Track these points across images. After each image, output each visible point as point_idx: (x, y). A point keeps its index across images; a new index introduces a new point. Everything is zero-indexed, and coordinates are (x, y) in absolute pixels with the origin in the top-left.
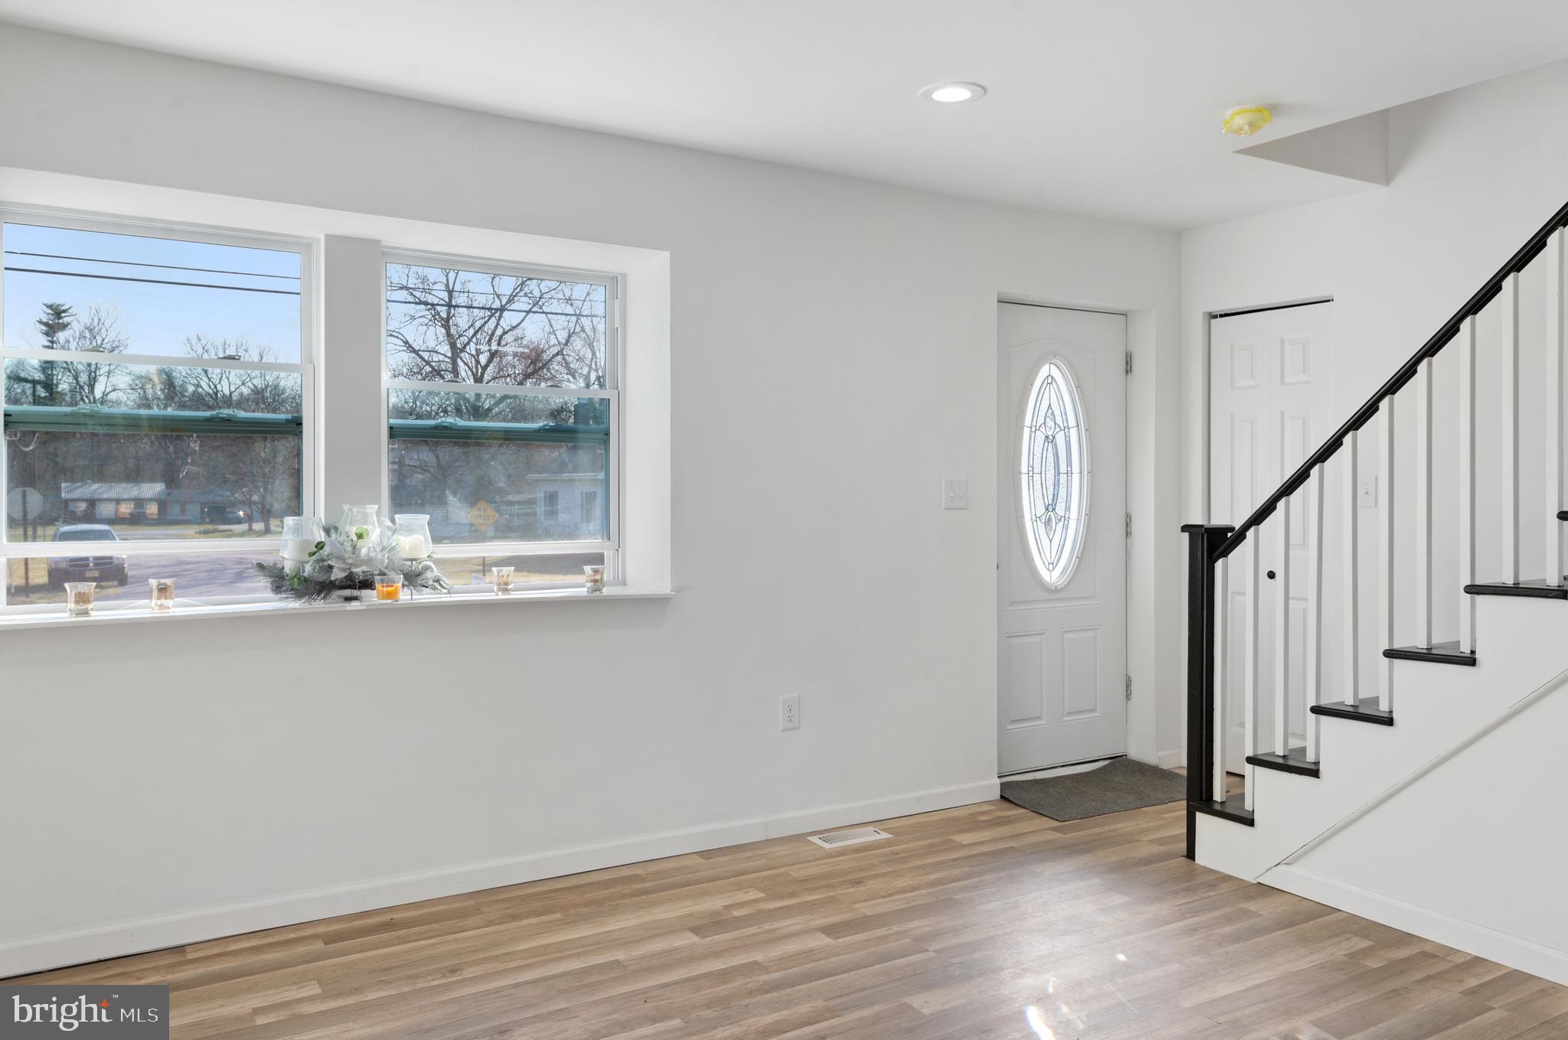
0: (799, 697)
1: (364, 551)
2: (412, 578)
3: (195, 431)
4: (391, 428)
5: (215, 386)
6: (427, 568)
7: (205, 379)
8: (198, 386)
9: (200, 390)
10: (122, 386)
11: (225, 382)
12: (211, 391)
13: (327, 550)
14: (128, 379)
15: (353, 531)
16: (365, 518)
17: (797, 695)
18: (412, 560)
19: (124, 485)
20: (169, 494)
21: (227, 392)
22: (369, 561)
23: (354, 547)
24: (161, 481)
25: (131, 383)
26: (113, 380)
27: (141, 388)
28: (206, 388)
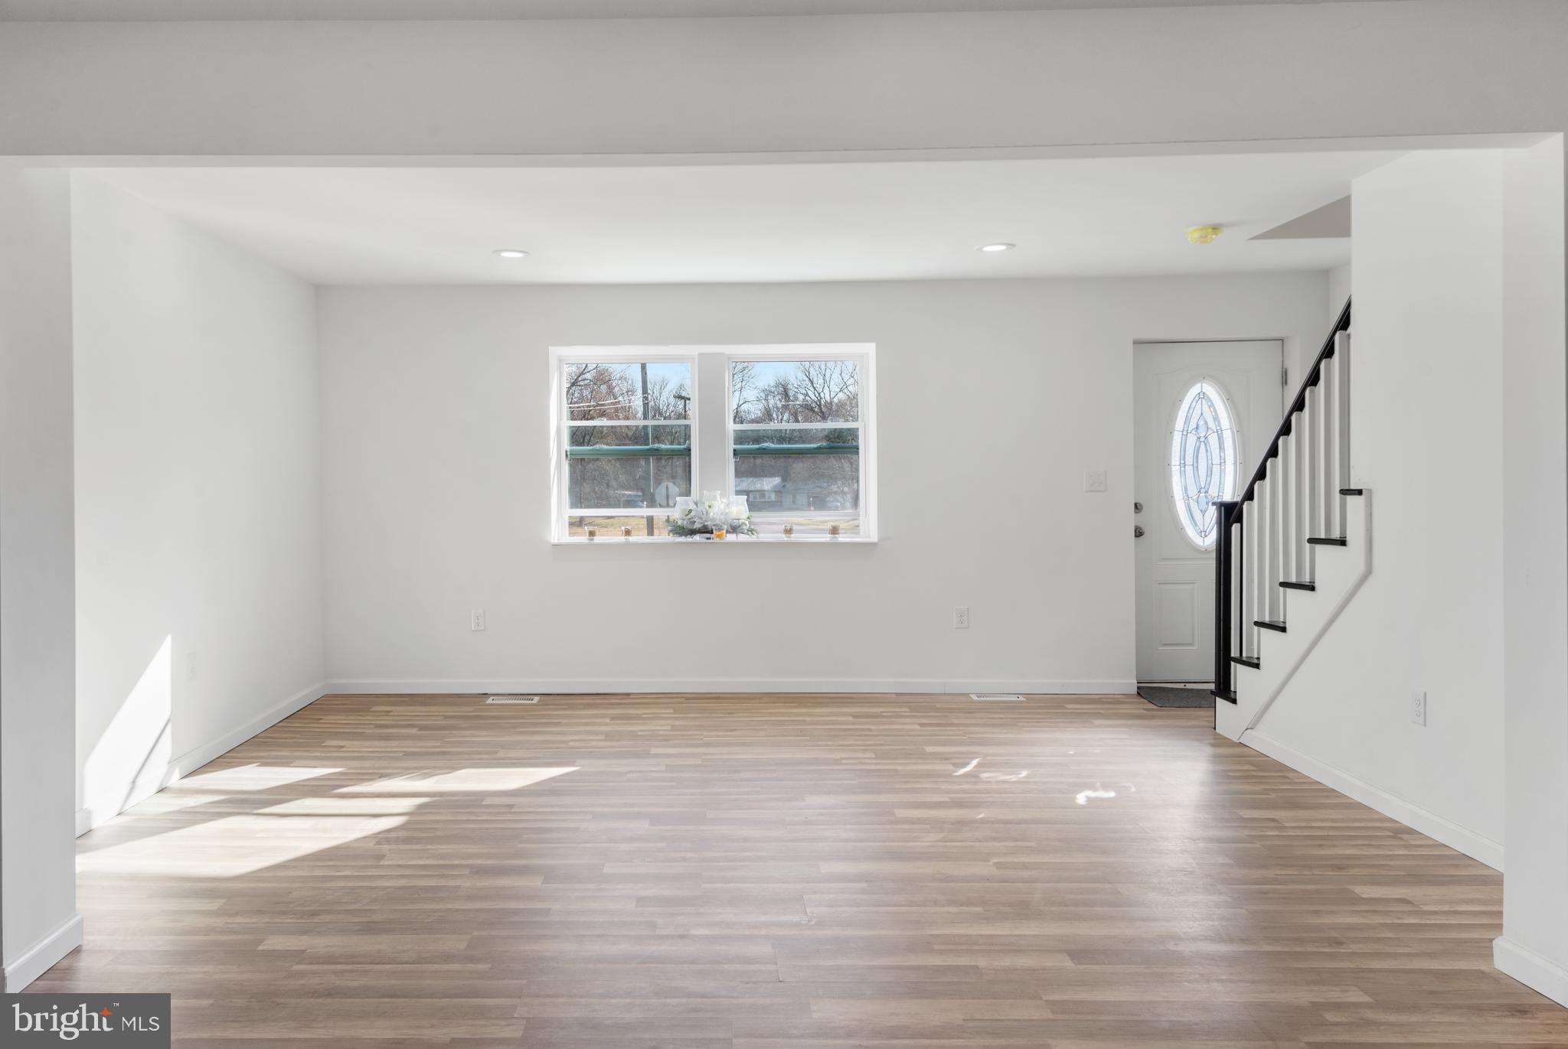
0: (968, 609)
1: (711, 514)
2: (734, 529)
3: (650, 455)
4: (734, 450)
5: (819, 394)
6: (744, 524)
7: (812, 389)
8: (807, 395)
9: (807, 398)
10: (750, 399)
11: (826, 391)
12: (816, 399)
13: (693, 514)
14: (755, 392)
15: (707, 504)
16: (715, 498)
17: (966, 607)
18: (738, 519)
19: (751, 479)
20: (784, 486)
21: (828, 399)
22: (713, 519)
23: (707, 513)
24: (778, 476)
25: (757, 395)
26: (744, 393)
27: (765, 400)
28: (813, 397)
